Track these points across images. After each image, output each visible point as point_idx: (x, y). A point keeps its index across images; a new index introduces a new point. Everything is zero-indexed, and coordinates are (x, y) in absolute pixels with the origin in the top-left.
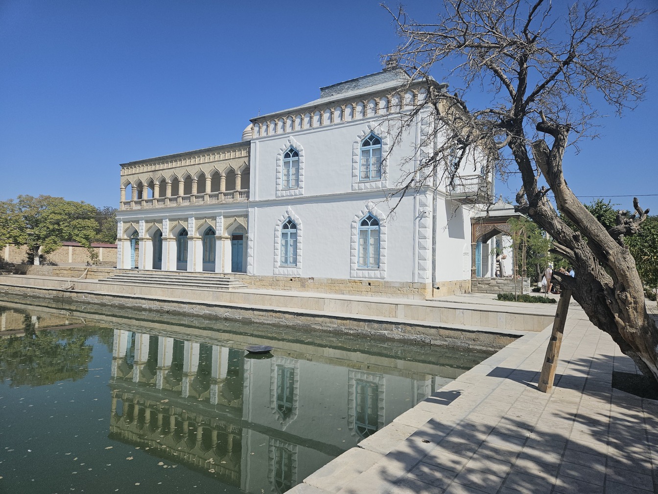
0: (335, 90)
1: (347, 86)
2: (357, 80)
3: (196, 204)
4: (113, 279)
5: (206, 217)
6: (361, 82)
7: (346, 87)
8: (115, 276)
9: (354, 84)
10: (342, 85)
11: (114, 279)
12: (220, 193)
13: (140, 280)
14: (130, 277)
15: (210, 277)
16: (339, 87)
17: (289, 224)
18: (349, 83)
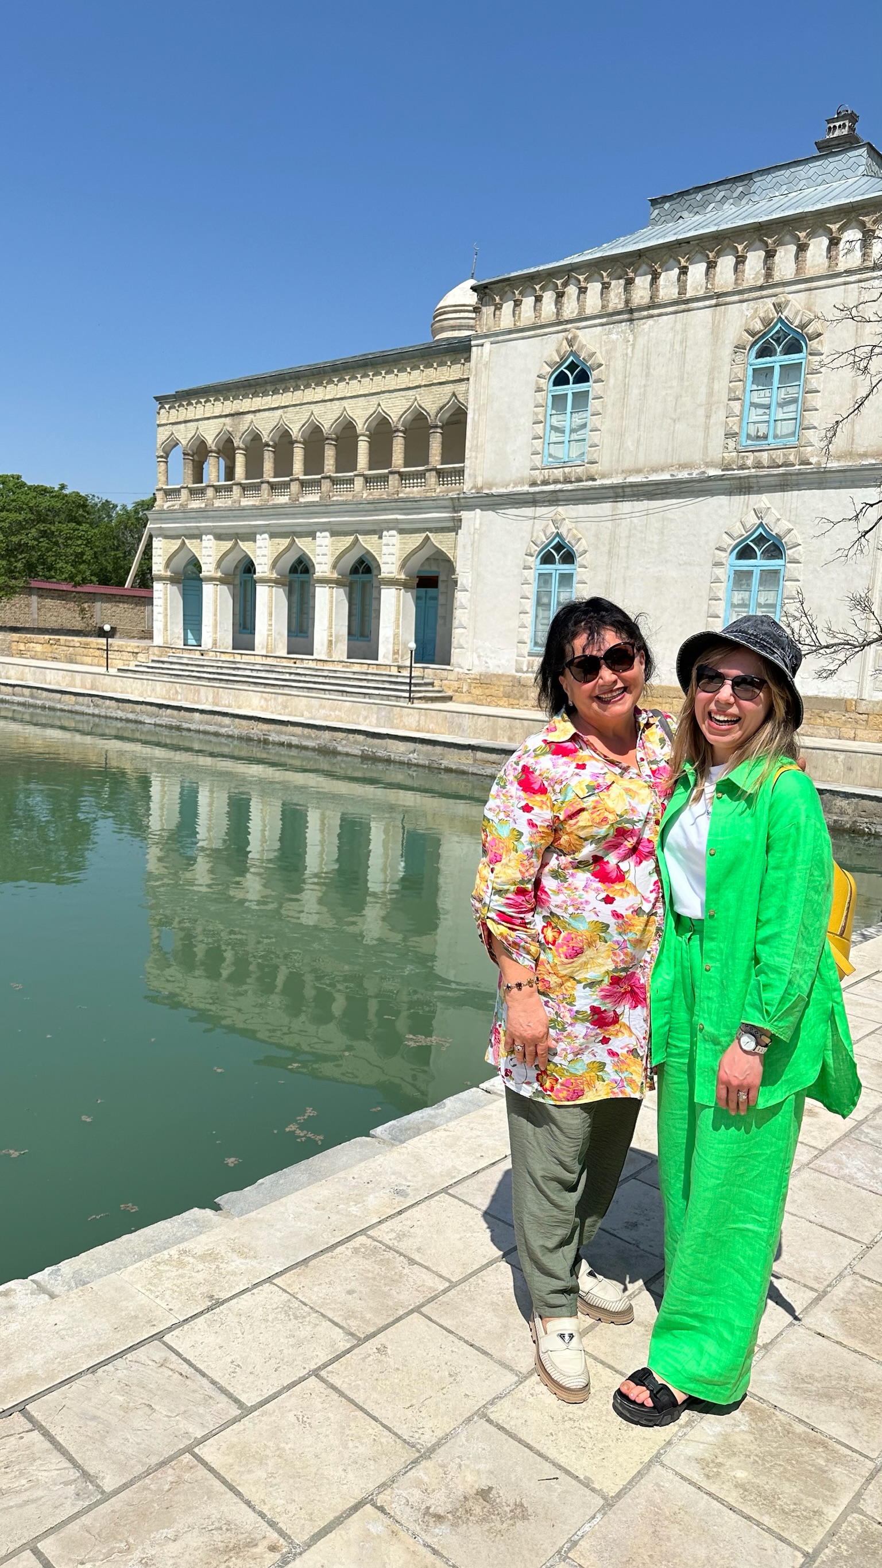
0: (688, 203)
1: (722, 194)
2: (747, 177)
3: (335, 498)
4: (148, 667)
5: (357, 532)
6: (760, 182)
7: (718, 198)
8: (153, 661)
9: (741, 189)
10: (710, 191)
11: (152, 668)
12: (391, 473)
13: (210, 673)
14: (187, 665)
15: (367, 674)
16: (699, 196)
17: (558, 551)
18: (728, 186)
